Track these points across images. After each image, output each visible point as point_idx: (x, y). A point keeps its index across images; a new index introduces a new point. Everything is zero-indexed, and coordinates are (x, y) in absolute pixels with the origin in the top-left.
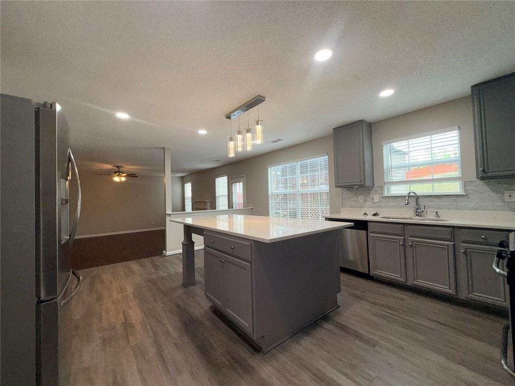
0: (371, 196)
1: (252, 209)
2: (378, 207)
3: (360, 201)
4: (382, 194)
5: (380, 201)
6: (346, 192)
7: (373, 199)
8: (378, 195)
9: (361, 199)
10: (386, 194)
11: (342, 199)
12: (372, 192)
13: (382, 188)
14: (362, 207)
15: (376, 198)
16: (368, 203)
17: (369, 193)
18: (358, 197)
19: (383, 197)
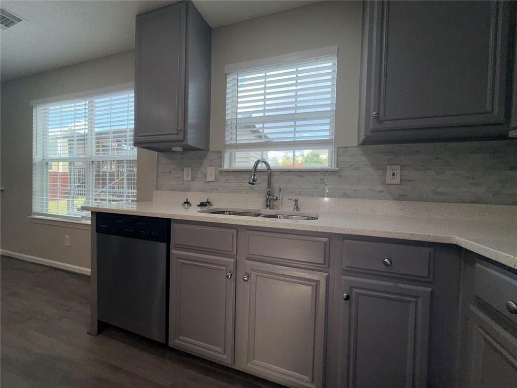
0: (203, 169)
2: (212, 190)
4: (220, 166)
5: (216, 180)
6: (164, 160)
7: (206, 175)
8: (213, 168)
9: (187, 175)
10: (226, 167)
12: (206, 161)
13: (220, 155)
14: (188, 190)
15: (211, 173)
16: (198, 184)
17: (201, 164)
18: (183, 170)
19: (221, 171)
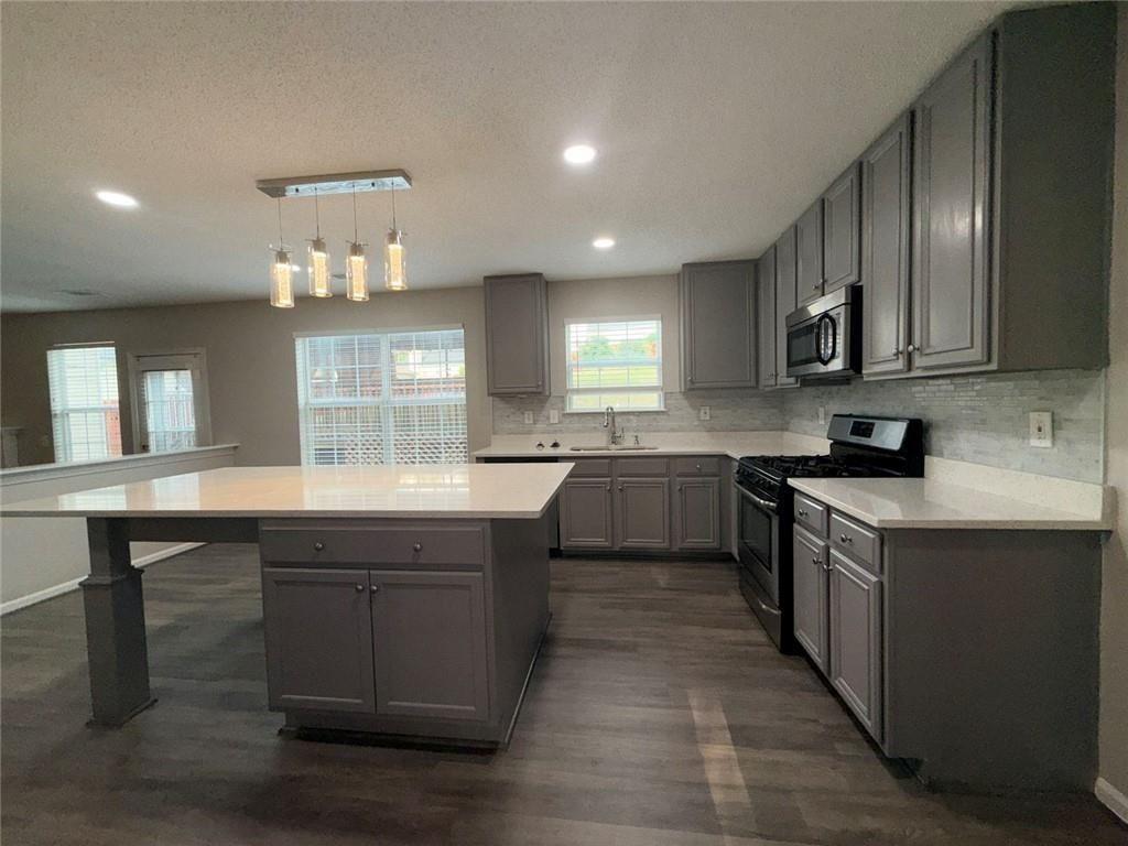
0: (544, 413)
1: (235, 448)
2: (555, 432)
3: (527, 422)
4: (563, 409)
5: (560, 422)
6: (501, 405)
7: (548, 418)
8: (556, 412)
9: (528, 418)
10: (567, 410)
11: (493, 420)
12: (548, 405)
13: (562, 399)
14: (530, 432)
15: (554, 416)
16: (539, 426)
17: (543, 407)
18: (523, 414)
19: (564, 415)
